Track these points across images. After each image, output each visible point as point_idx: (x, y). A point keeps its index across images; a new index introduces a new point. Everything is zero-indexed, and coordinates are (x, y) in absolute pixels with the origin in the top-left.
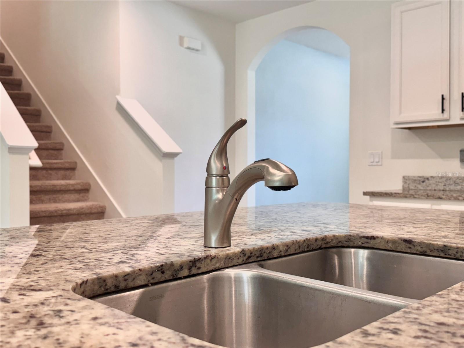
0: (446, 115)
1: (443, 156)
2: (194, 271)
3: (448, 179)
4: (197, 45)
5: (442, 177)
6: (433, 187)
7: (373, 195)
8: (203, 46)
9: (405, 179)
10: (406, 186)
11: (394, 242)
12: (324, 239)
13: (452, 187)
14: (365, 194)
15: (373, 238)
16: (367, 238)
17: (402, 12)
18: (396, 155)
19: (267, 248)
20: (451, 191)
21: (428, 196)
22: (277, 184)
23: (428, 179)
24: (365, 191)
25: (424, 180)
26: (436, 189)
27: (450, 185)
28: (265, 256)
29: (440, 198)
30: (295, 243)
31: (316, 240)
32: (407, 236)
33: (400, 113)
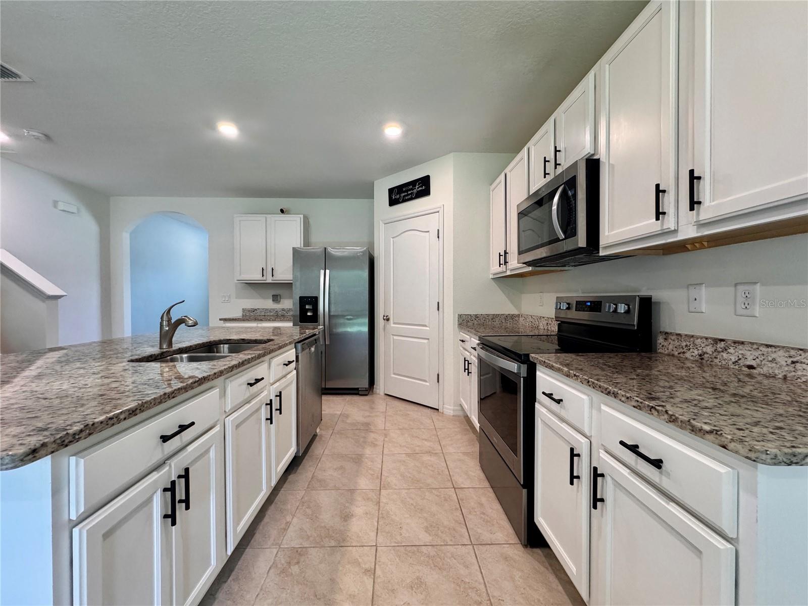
0: (264, 278)
1: (264, 298)
2: (162, 356)
3: (266, 310)
4: (74, 210)
5: (264, 309)
6: (258, 314)
7: (225, 320)
8: (78, 209)
9: (244, 310)
10: (244, 314)
11: (238, 340)
12: (210, 342)
13: (268, 314)
14: (220, 320)
15: (230, 340)
16: (228, 340)
17: (240, 221)
18: (238, 297)
19: (188, 347)
20: (268, 316)
21: (256, 319)
22: (190, 325)
23: (256, 310)
24: (221, 318)
25: (254, 310)
26: (261, 314)
27: (268, 312)
28: (188, 350)
29: (261, 320)
30: (198, 344)
31: (207, 342)
32: (243, 338)
33: (240, 275)
